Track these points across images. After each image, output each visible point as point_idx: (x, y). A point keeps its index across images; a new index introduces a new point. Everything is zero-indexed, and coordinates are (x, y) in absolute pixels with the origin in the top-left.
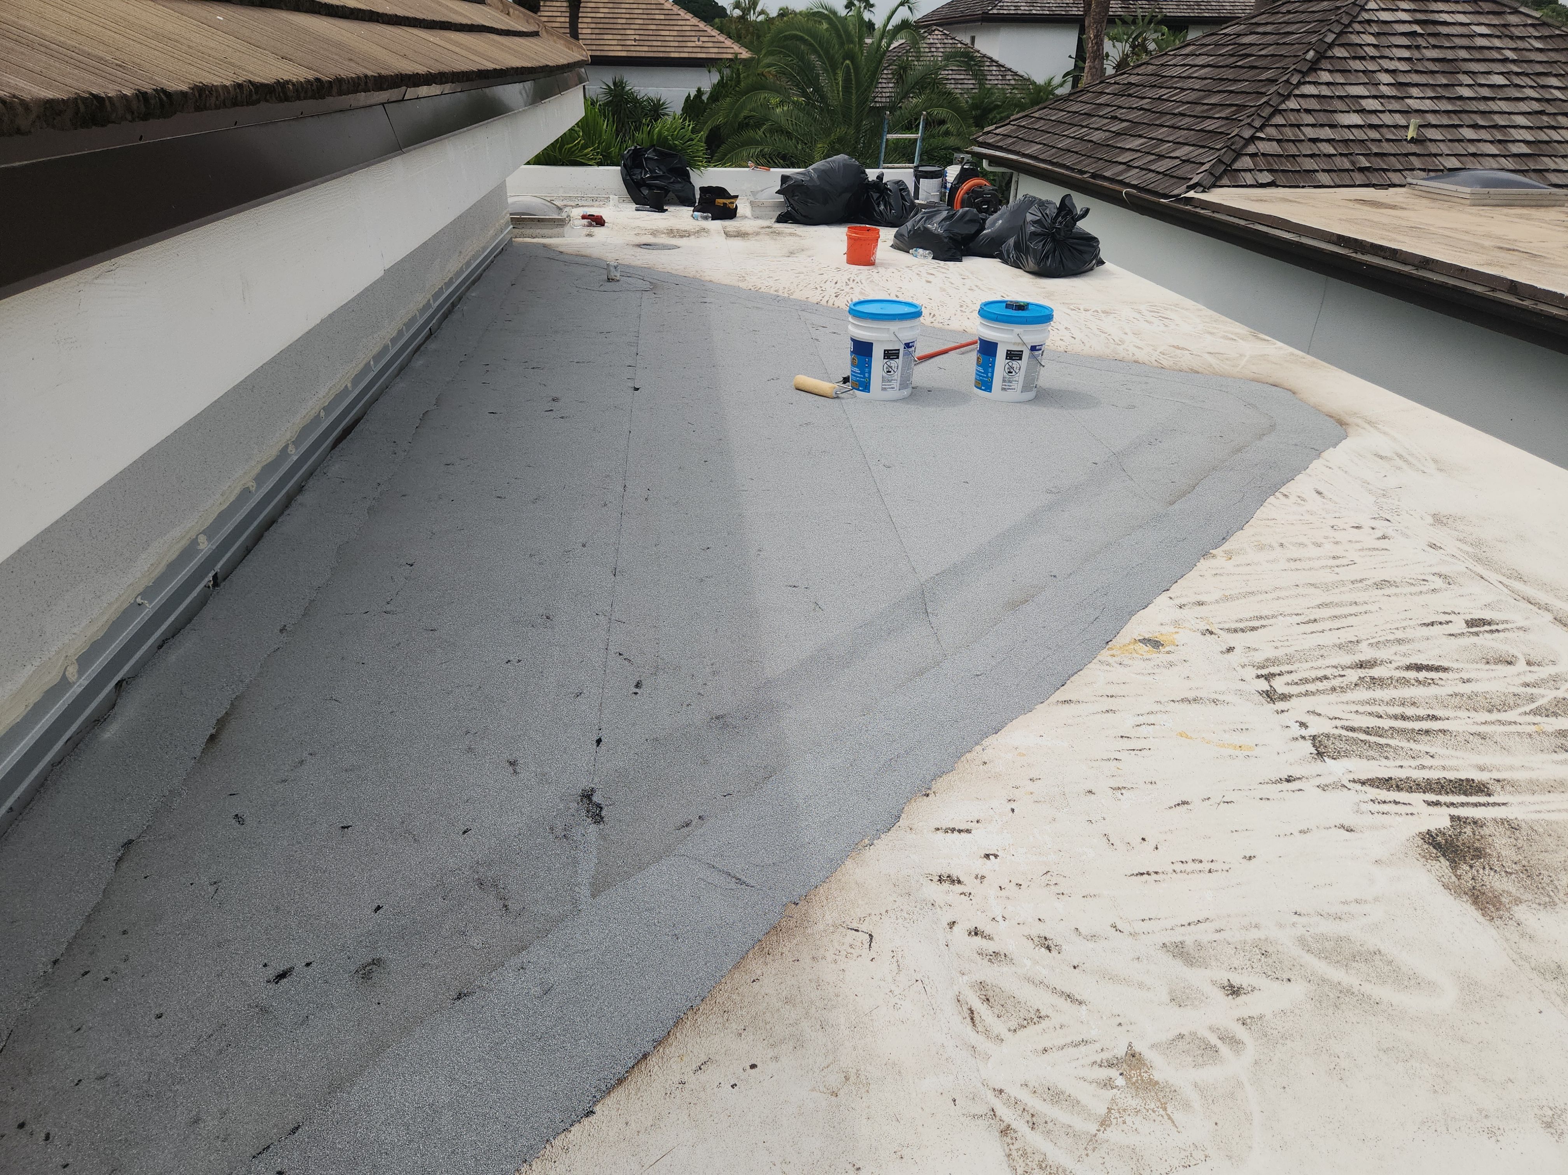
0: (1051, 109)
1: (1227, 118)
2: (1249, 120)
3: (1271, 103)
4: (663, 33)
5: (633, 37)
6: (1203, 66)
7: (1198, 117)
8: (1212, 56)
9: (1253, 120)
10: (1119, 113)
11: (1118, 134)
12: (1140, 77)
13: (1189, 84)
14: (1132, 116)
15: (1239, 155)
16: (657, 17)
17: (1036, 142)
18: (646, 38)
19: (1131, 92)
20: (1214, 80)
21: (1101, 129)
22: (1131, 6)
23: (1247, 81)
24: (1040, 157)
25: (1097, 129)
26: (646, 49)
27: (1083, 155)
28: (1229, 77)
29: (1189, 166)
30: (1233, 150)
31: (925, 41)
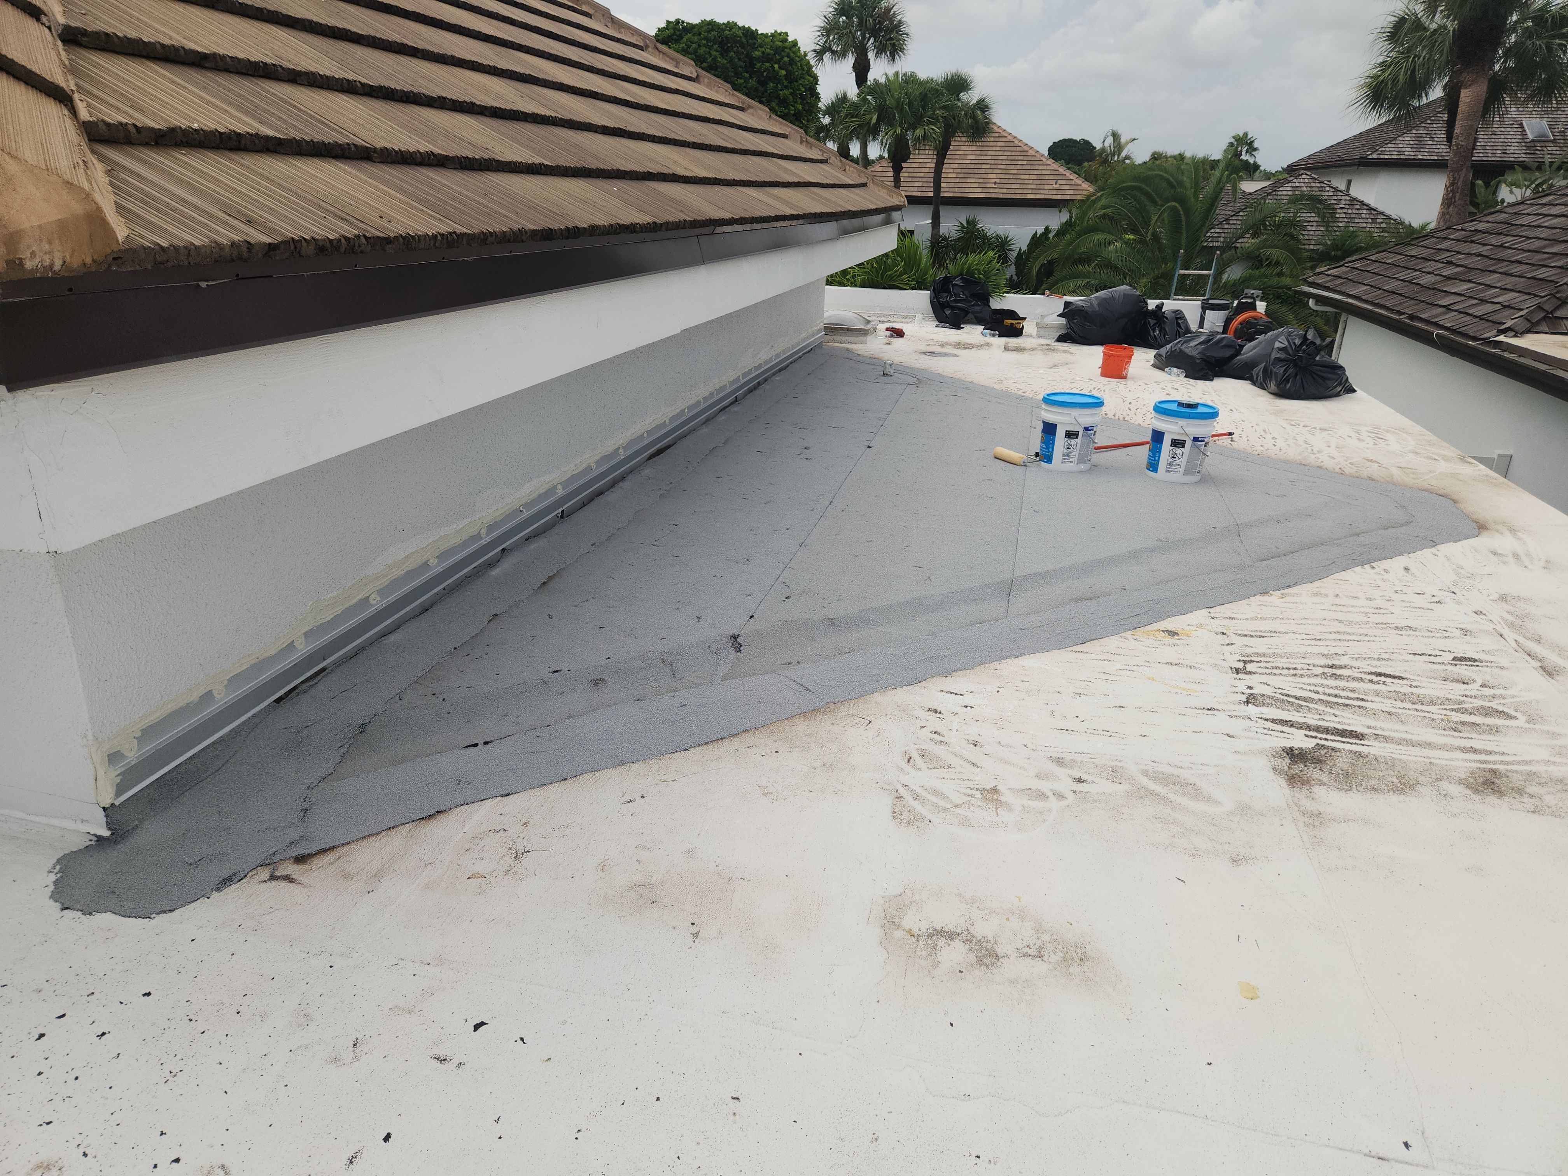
0: (1390, 252)
1: (1562, 267)
4: (1023, 177)
5: (993, 181)
6: (1556, 216)
7: (1534, 265)
10: (1455, 259)
11: (1448, 278)
12: (1489, 224)
13: (1538, 232)
14: (1470, 262)
16: (1020, 163)
17: (1364, 284)
18: (1006, 181)
19: (1475, 238)
21: (1433, 273)
22: (1539, 152)
24: (1363, 298)
25: (1429, 273)
26: (1004, 191)
27: (1406, 298)
29: (1507, 312)
30: (1558, 298)
31: (1290, 185)
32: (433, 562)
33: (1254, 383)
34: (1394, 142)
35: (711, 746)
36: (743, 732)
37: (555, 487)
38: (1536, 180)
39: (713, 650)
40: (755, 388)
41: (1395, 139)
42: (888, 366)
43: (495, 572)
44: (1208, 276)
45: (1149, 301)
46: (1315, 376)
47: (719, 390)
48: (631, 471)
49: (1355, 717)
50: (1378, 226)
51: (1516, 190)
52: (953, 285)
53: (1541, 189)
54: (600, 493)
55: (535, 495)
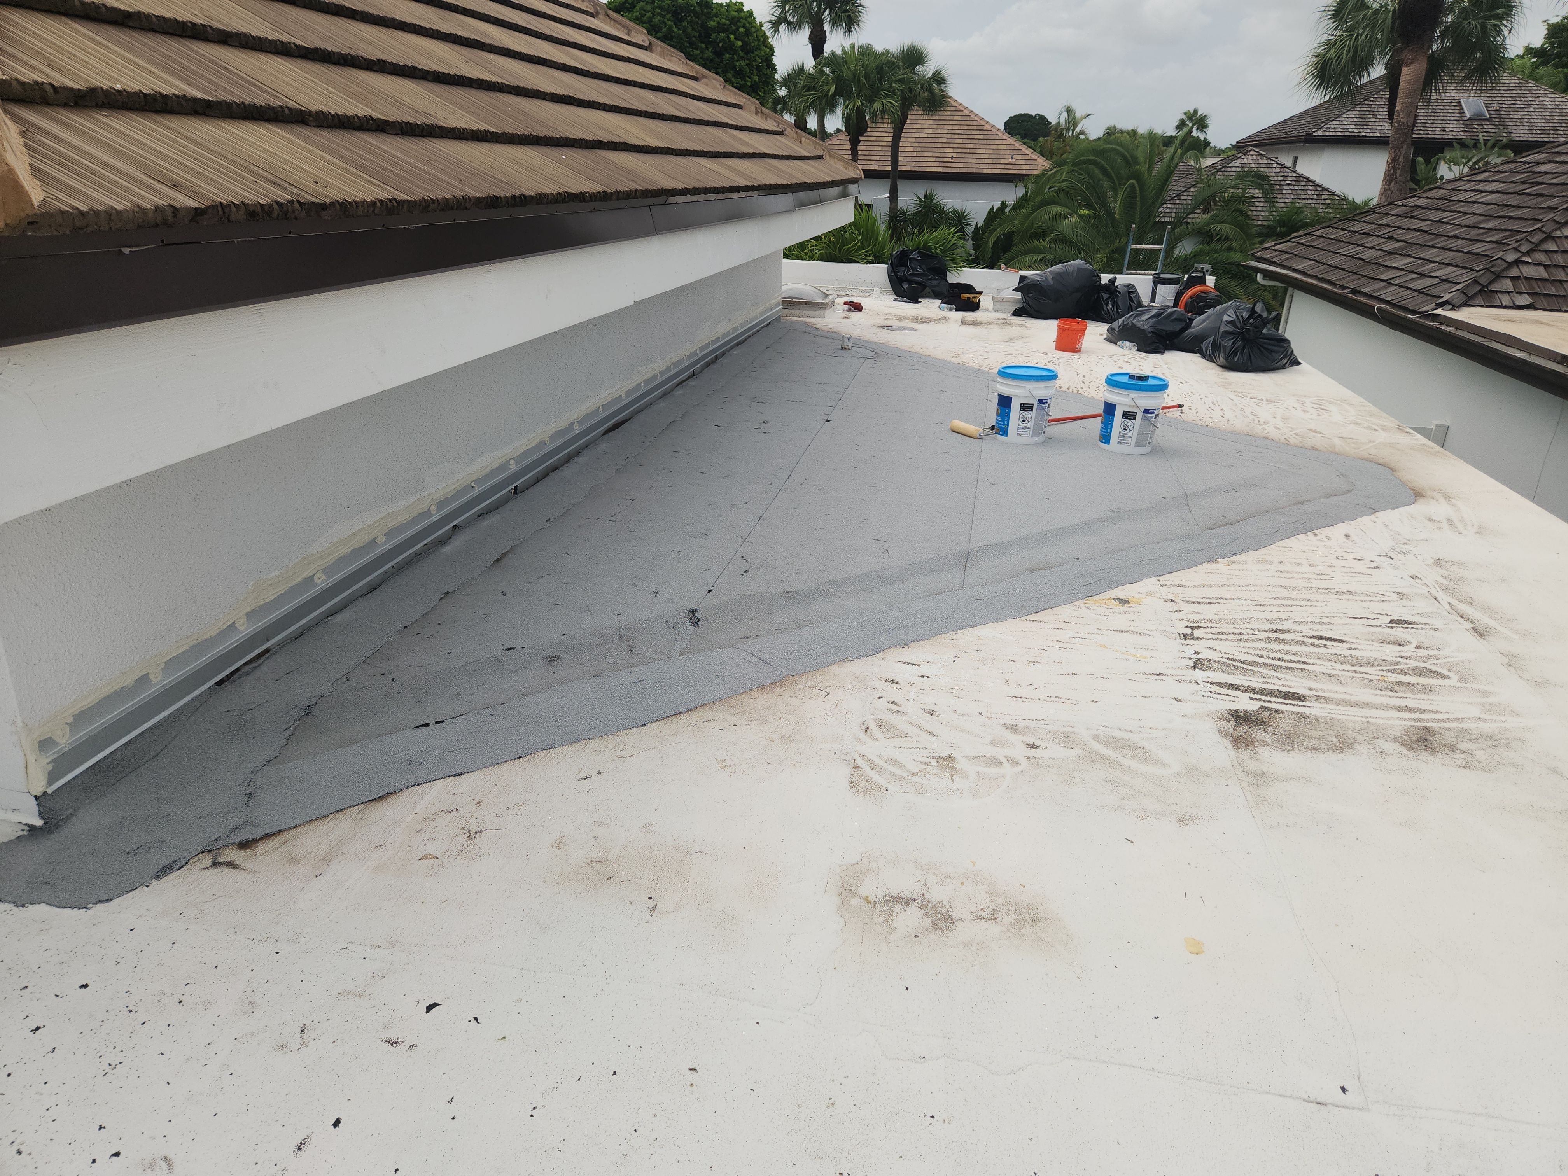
0: (1333, 228)
1: (1496, 242)
2: (1516, 245)
3: (1544, 229)
4: (979, 151)
5: (950, 155)
6: (1492, 192)
7: (1471, 240)
8: (1504, 182)
9: (1519, 246)
10: (1396, 234)
11: (1389, 253)
12: (1429, 200)
13: (1475, 208)
14: (1410, 237)
15: (1498, 277)
16: (976, 137)
17: (1308, 259)
18: (963, 155)
19: (1415, 214)
20: (1499, 205)
21: (1374, 248)
22: (1475, 130)
23: (1529, 207)
24: (1307, 272)
25: (1371, 248)
26: (961, 165)
27: (1350, 272)
28: (1513, 204)
29: (1446, 286)
30: (1492, 272)
31: (1239, 161)
32: (381, 539)
33: (1204, 356)
34: (1339, 119)
35: (669, 721)
36: (702, 706)
37: (508, 462)
38: (1472, 158)
39: (671, 624)
40: (713, 362)
41: (1339, 116)
42: (846, 340)
43: (447, 549)
44: (1160, 250)
45: (1102, 275)
46: (1262, 349)
47: (675, 364)
48: (586, 446)
49: (1298, 679)
50: (1323, 202)
51: (1454, 167)
52: (910, 259)
53: (1477, 167)
54: (555, 468)
55: (487, 471)
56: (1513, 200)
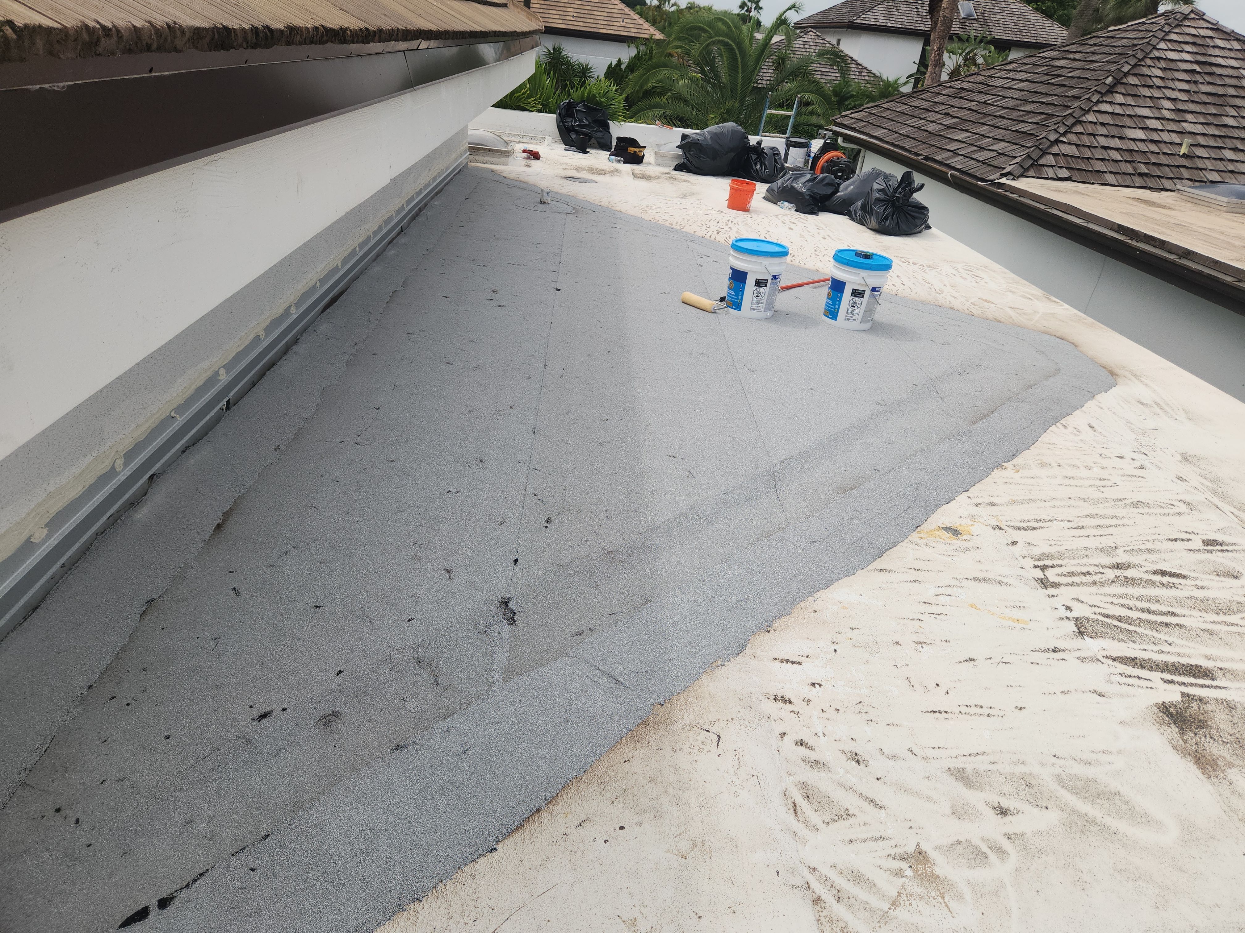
0: (897, 102)
1: (1037, 124)
2: (1055, 127)
3: (1074, 115)
4: (596, 13)
5: (572, 14)
6: (1022, 81)
7: (1015, 120)
8: (1030, 73)
9: (1058, 127)
10: (951, 111)
11: (949, 127)
12: (970, 84)
13: (1010, 93)
14: (962, 114)
15: (1044, 153)
16: (594, 1)
17: (882, 127)
18: (582, 15)
19: (962, 95)
20: (1030, 92)
21: (935, 122)
22: (967, 28)
23: (1056, 95)
24: (885, 139)
25: (932, 122)
26: (581, 24)
27: (919, 141)
28: (1042, 91)
29: (1003, 158)
30: (1041, 149)
31: (801, 39)
34: (872, 11)
38: (965, 49)
41: (872, 8)
50: (863, 79)
53: (968, 57)
56: (1042, 88)
